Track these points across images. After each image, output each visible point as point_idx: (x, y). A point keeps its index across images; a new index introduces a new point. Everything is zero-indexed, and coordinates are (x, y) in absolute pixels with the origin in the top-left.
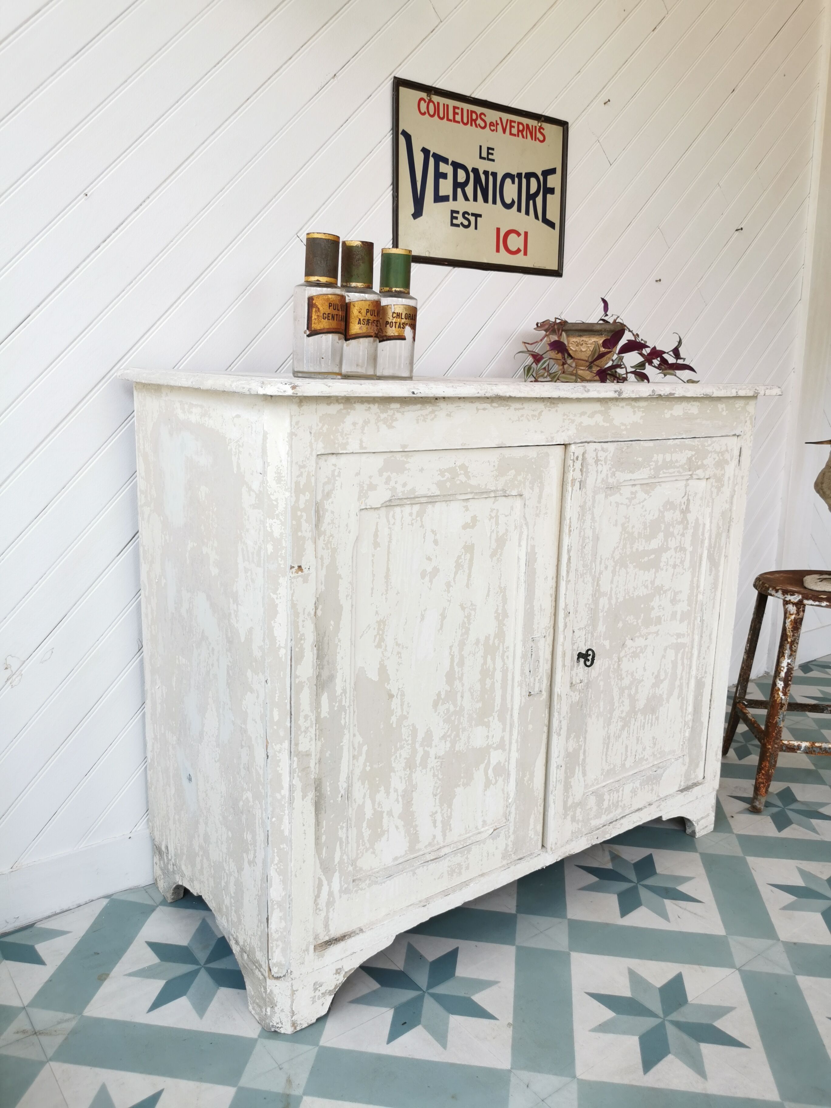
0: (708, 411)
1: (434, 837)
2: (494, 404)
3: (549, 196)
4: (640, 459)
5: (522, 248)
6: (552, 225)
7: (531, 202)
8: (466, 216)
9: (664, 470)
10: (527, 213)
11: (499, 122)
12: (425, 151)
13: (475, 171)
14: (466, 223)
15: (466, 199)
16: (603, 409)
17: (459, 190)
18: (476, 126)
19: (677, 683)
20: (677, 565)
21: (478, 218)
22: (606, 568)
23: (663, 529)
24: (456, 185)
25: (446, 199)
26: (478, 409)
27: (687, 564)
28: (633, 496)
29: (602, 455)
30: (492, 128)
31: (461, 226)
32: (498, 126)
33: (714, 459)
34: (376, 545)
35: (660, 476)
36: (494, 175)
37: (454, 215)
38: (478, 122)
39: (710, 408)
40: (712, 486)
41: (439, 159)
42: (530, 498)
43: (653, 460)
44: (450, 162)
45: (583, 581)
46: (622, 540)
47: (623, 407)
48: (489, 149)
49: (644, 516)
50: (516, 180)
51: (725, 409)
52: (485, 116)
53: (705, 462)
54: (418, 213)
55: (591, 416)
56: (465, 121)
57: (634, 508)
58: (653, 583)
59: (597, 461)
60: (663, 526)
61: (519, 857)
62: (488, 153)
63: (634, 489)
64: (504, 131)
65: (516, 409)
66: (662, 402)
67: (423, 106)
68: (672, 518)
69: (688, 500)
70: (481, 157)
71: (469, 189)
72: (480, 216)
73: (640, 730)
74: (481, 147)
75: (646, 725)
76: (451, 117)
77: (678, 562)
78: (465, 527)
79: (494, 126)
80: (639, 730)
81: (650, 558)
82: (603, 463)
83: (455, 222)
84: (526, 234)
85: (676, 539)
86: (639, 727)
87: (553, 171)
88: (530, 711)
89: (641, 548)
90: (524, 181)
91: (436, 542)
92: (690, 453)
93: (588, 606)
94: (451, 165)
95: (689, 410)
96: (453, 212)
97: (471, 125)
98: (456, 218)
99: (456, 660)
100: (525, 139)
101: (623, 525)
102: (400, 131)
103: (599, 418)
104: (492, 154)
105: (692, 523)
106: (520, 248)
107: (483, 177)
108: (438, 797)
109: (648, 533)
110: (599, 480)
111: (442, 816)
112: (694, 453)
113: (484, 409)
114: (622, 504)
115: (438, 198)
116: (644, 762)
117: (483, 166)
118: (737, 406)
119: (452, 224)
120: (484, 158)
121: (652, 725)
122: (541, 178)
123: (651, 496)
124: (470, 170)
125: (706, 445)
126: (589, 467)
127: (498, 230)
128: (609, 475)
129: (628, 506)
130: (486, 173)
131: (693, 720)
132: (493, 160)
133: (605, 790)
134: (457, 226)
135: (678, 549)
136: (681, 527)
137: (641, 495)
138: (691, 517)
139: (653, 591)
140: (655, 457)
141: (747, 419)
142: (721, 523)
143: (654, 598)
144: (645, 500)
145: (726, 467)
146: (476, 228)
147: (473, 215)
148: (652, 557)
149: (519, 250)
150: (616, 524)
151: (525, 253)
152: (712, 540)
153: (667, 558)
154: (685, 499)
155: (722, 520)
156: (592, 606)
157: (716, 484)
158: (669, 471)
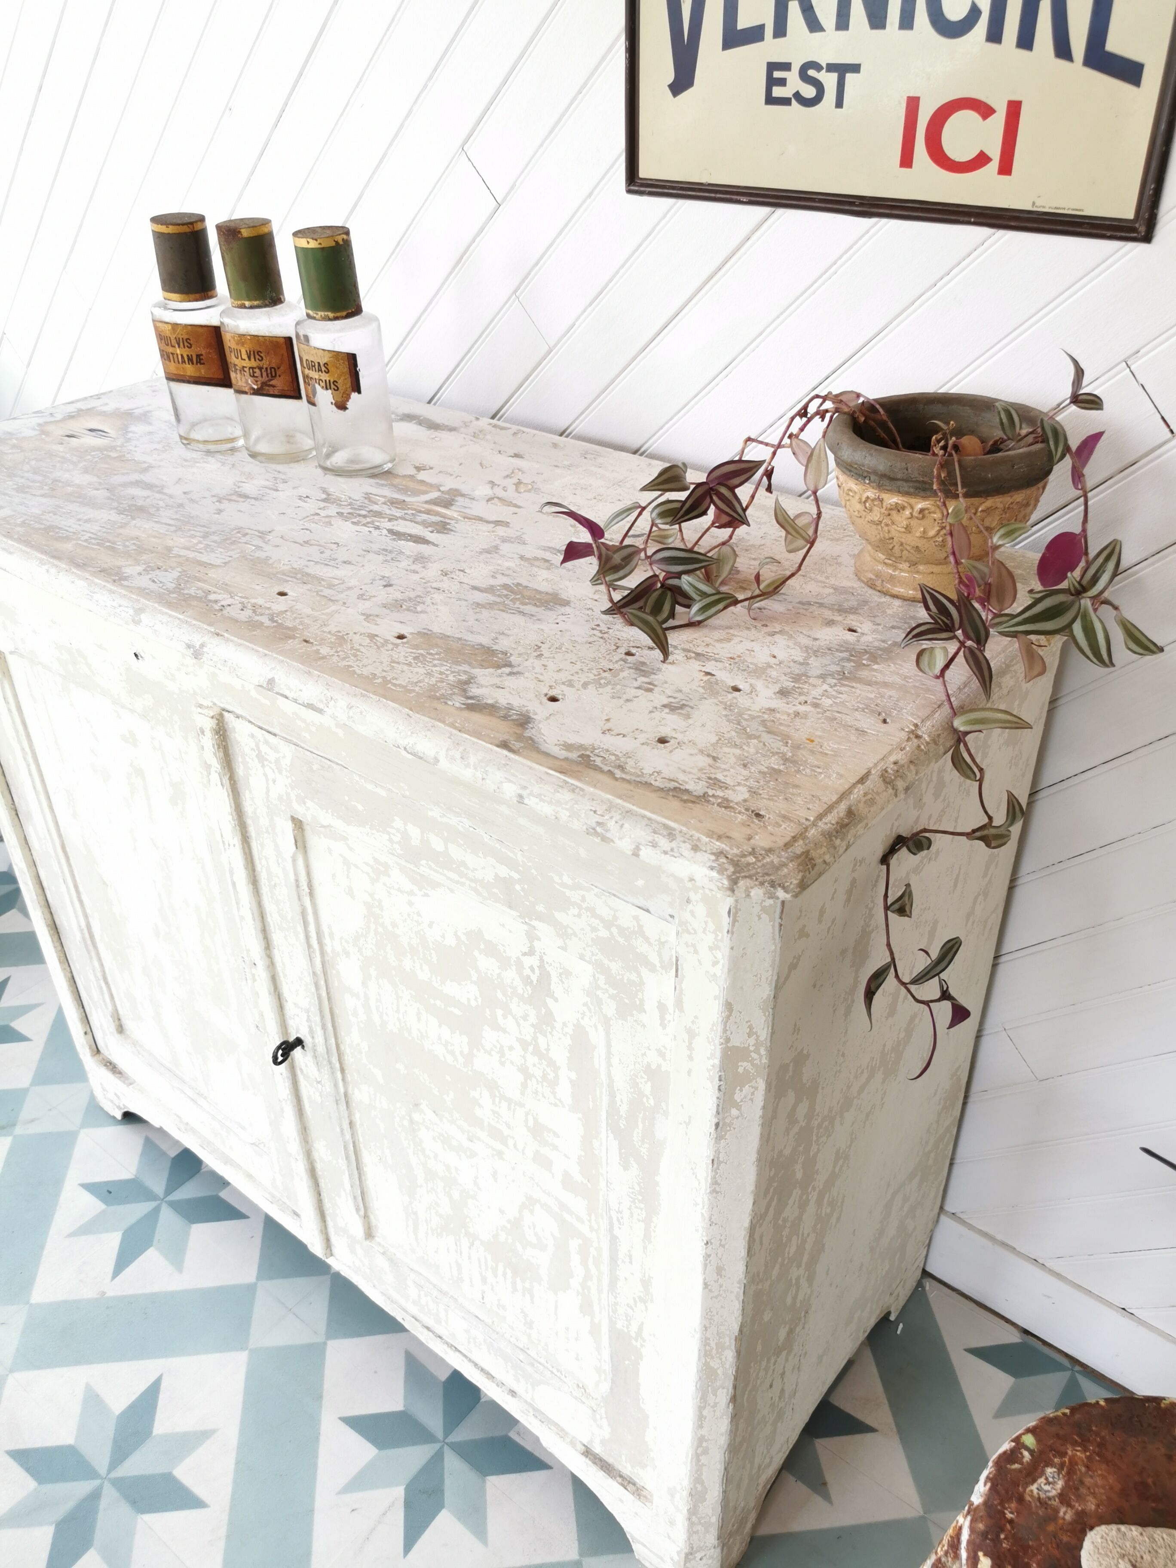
5: (995, 153)
6: (1130, 72)
8: (812, 73)
10: (1026, 41)
14: (809, 92)
15: (814, 25)
17: (794, 7)
19: (575, 1283)
20: (534, 1076)
21: (849, 77)
22: (346, 953)
23: (474, 978)
25: (755, 35)
27: (564, 1094)
29: (267, 750)
31: (793, 101)
35: (422, 867)
37: (777, 74)
43: (394, 825)
45: (286, 938)
46: (372, 931)
49: (418, 923)
54: (681, 82)
57: (389, 893)
58: (468, 1058)
59: (261, 758)
60: (474, 975)
61: (294, 1209)
68: (500, 976)
72: (855, 68)
73: (487, 1270)
75: (501, 1277)
77: (536, 1072)
78: (124, 738)
80: (483, 1267)
82: (273, 767)
83: (777, 92)
84: (1014, 109)
85: (518, 1024)
86: (483, 1263)
89: (422, 976)
91: (95, 736)
93: (304, 982)
96: (772, 67)
98: (782, 82)
99: (166, 903)
101: (367, 905)
105: (565, 1024)
106: (988, 152)
109: (434, 960)
110: (274, 794)
111: (199, 1064)
114: (356, 866)
115: (734, 37)
119: (771, 100)
121: (515, 1289)
123: (426, 895)
126: (248, 759)
127: (913, 104)
128: (293, 796)
129: (373, 880)
131: (613, 1377)
133: (412, 1276)
134: (786, 102)
135: (531, 1049)
136: (531, 1011)
137: (400, 879)
138: (561, 1012)
139: (470, 1073)
140: (398, 823)
141: (692, 895)
142: (647, 1088)
143: (478, 1089)
144: (412, 893)
145: (644, 971)
146: (839, 104)
147: (831, 68)
148: (457, 1012)
149: (982, 160)
150: (350, 893)
151: (1006, 168)
152: (619, 1103)
153: (498, 1041)
154: (534, 961)
155: (649, 1084)
156: (313, 990)
157: (612, 991)
158: (446, 872)
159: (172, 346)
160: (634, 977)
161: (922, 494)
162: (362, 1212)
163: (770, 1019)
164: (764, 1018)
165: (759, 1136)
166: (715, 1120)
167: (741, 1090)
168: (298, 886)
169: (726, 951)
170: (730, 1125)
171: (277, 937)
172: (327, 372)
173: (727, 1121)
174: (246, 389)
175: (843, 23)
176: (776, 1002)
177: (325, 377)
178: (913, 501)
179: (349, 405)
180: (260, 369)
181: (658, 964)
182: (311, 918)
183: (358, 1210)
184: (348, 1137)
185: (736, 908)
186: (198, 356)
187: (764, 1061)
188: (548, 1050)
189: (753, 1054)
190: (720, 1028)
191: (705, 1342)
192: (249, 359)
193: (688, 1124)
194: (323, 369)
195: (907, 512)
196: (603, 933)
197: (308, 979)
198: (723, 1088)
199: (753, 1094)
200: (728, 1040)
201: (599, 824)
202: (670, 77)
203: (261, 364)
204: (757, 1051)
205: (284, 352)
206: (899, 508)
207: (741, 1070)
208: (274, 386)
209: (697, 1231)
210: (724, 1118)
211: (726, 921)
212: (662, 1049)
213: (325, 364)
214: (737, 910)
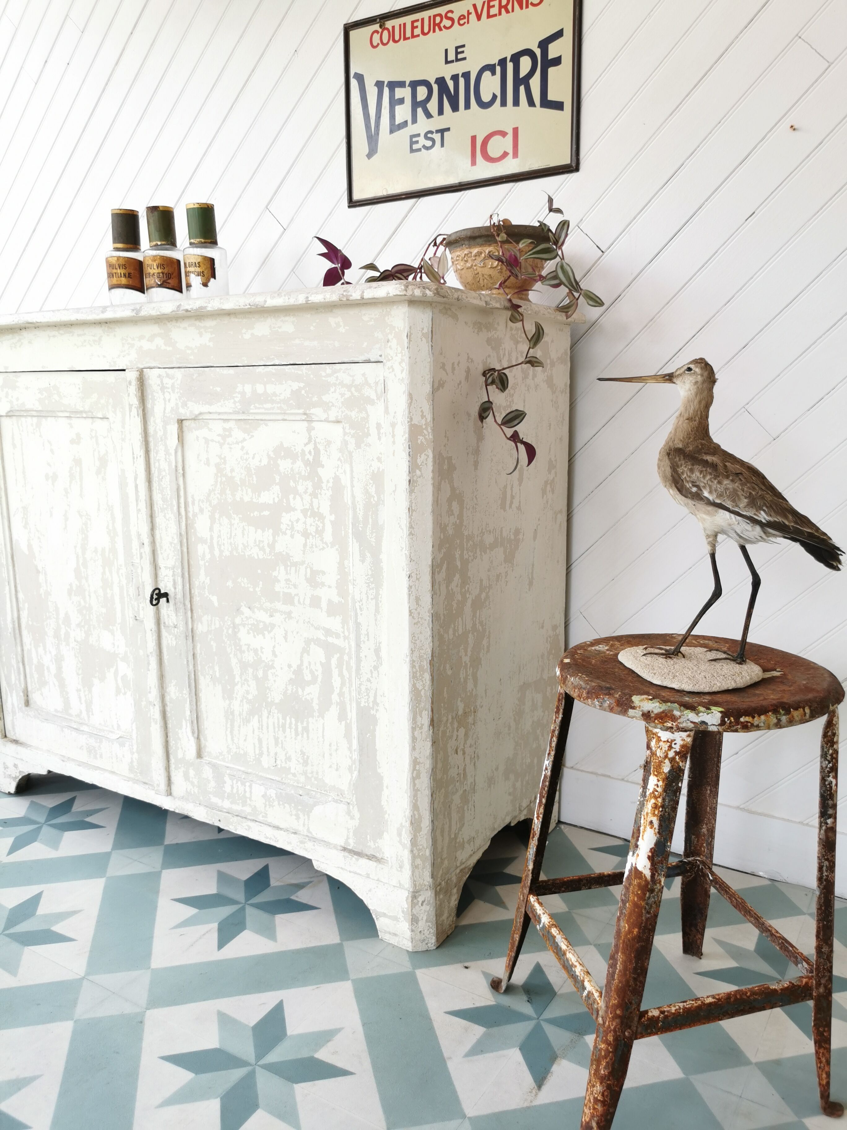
0: (312, 328)
1: (81, 712)
2: (61, 332)
3: (552, 71)
4: (218, 389)
5: (510, 150)
6: (559, 106)
7: (522, 89)
8: (429, 135)
9: (257, 405)
10: (516, 102)
11: (472, 10)
12: (379, 84)
13: (441, 81)
14: (429, 143)
15: (429, 115)
16: (163, 331)
17: (420, 110)
18: (440, 29)
19: (335, 698)
20: (311, 534)
21: (446, 134)
22: (201, 511)
23: (277, 481)
24: (415, 104)
25: (403, 125)
26: (49, 337)
27: (328, 536)
28: (227, 433)
29: (167, 381)
30: (462, 22)
31: (422, 149)
32: (470, 16)
33: (342, 395)
34: (14, 446)
35: (251, 411)
36: (466, 75)
37: (414, 139)
38: (442, 25)
39: (314, 324)
40: (345, 434)
41: (393, 85)
42: (114, 422)
43: (237, 390)
44: (407, 84)
45: (165, 516)
46: (219, 484)
47: (185, 328)
48: (457, 48)
49: (246, 460)
50: (498, 69)
51: (341, 324)
52: (452, 12)
53: (325, 398)
54: (372, 152)
55: (151, 339)
56: (426, 30)
57: (231, 448)
58: (272, 546)
59: (163, 388)
60: (277, 478)
61: (144, 780)
62: (457, 53)
63: (227, 425)
64: (479, 17)
65: (79, 335)
66: (236, 320)
67: (376, 38)
68: (292, 469)
69: (316, 448)
70: (447, 62)
71: (433, 106)
72: (448, 129)
73: (279, 730)
74: (446, 51)
75: (288, 730)
76: (408, 34)
77: (312, 530)
78: (72, 442)
79: (464, 18)
80: (277, 729)
81: (262, 514)
82: (170, 390)
83: (415, 147)
84: (516, 130)
85: (302, 499)
86: (276, 725)
87: (559, 34)
88: (139, 637)
89: (247, 499)
90: (510, 66)
91: (52, 451)
92: (295, 386)
93: (173, 545)
94: (409, 86)
95: (280, 327)
96: (412, 137)
97: (434, 31)
98: (417, 142)
99: (81, 561)
100: (511, 14)
101: (217, 465)
102: (352, 74)
103: (159, 341)
104: (463, 52)
105: (328, 482)
106: (507, 151)
107: (451, 84)
108: (80, 676)
109: (255, 482)
110: (168, 410)
111: (85, 696)
112: (302, 385)
113: (54, 336)
114: (212, 441)
115: (394, 128)
116: (290, 776)
117: (447, 72)
118: (366, 318)
119: (412, 151)
120: (452, 62)
121: (297, 734)
122: (538, 52)
123: (252, 436)
124: (432, 81)
125: (323, 374)
126: (155, 394)
127: (474, 139)
128: (180, 404)
129: (221, 445)
130: (455, 78)
131: (360, 762)
132: (465, 59)
133: (228, 772)
134: (419, 150)
135: (309, 513)
136: (309, 484)
137: (238, 434)
138: (326, 473)
139: (273, 557)
140: (240, 388)
141: (390, 337)
142: (372, 490)
143: (278, 568)
144: (244, 440)
145: (369, 407)
146: (442, 145)
147: (437, 131)
148: (266, 513)
149: (505, 154)
150: (208, 463)
151: (515, 155)
152: (358, 512)
153: (290, 520)
154: (311, 447)
155: (374, 486)
156: (179, 547)
157: (353, 432)
158: (265, 406)
159: (116, 269)
160: (363, 415)
161: (488, 243)
162: (196, 735)
163: (432, 407)
164: (428, 407)
165: (431, 493)
166: (408, 478)
167: (420, 456)
168: (176, 470)
169: (407, 359)
170: (417, 481)
171: (159, 520)
172: (199, 266)
173: (415, 479)
174: (154, 285)
175: (441, 112)
176: (433, 396)
177: (198, 269)
178: (485, 248)
179: (209, 284)
180: (163, 273)
181: (375, 398)
182: (182, 493)
183: (193, 733)
184: (191, 667)
185: (410, 332)
186: (129, 274)
187: (431, 437)
188: (318, 509)
189: (424, 431)
190: (407, 412)
191: (413, 666)
192: (158, 268)
193: (394, 491)
194: (197, 265)
195: (483, 255)
196: (348, 395)
197: (176, 541)
198: (411, 453)
199: (426, 459)
200: (411, 419)
201: (344, 291)
202: (367, 151)
203: (164, 271)
204: (426, 429)
205: (176, 266)
206: (479, 254)
207: (419, 442)
208: (169, 283)
209: (403, 570)
210: (413, 476)
211: (406, 340)
212: (380, 456)
213: (199, 263)
214: (411, 334)
